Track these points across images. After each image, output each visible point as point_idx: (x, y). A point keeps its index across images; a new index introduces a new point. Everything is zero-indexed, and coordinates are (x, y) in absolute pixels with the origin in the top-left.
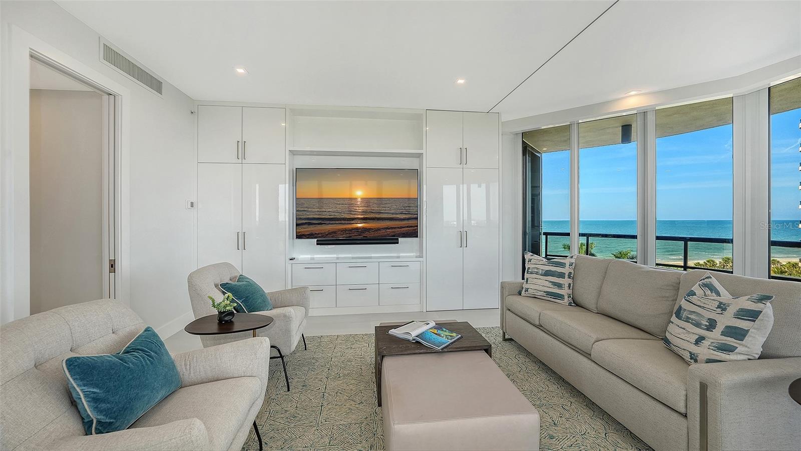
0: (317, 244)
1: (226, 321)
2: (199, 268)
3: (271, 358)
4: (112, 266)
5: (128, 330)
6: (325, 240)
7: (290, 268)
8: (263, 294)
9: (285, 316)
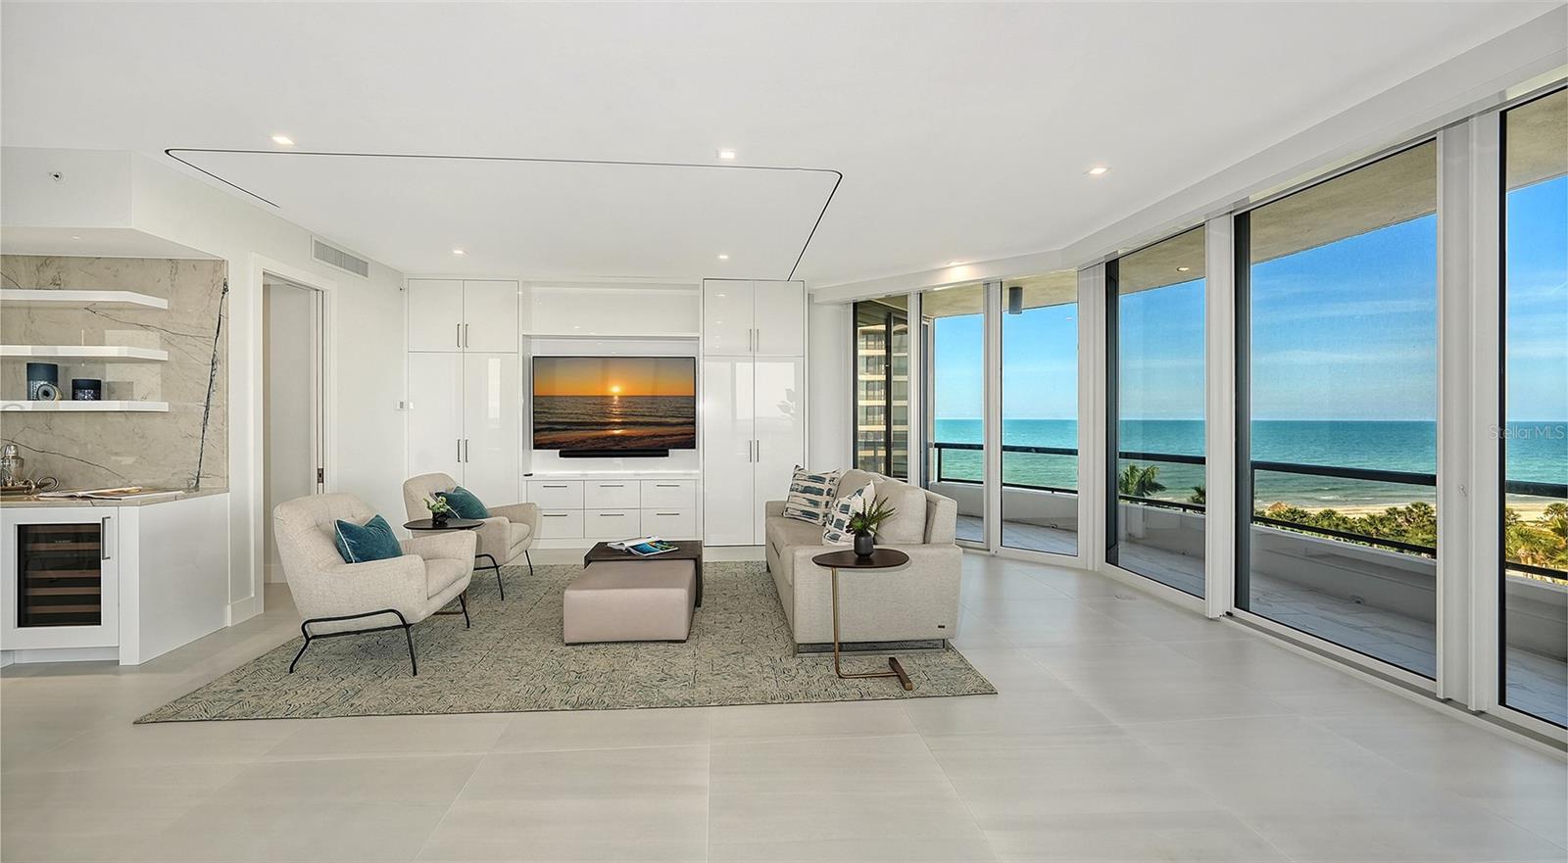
0: (561, 456)
1: (440, 522)
2: (411, 477)
3: (476, 557)
4: (321, 475)
5: (363, 516)
6: (569, 451)
7: (524, 487)
8: (480, 506)
9: (499, 524)
